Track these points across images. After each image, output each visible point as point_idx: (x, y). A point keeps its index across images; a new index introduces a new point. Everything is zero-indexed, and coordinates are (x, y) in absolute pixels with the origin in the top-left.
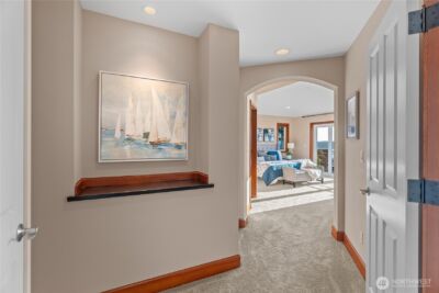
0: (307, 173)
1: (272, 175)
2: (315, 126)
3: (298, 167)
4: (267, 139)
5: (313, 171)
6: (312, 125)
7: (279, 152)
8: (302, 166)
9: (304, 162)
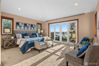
0: (46, 43)
1: (27, 47)
2: (50, 25)
3: (42, 40)
4: (32, 29)
5: (49, 42)
6: (49, 24)
7: (37, 34)
8: (45, 39)
9: (45, 38)
